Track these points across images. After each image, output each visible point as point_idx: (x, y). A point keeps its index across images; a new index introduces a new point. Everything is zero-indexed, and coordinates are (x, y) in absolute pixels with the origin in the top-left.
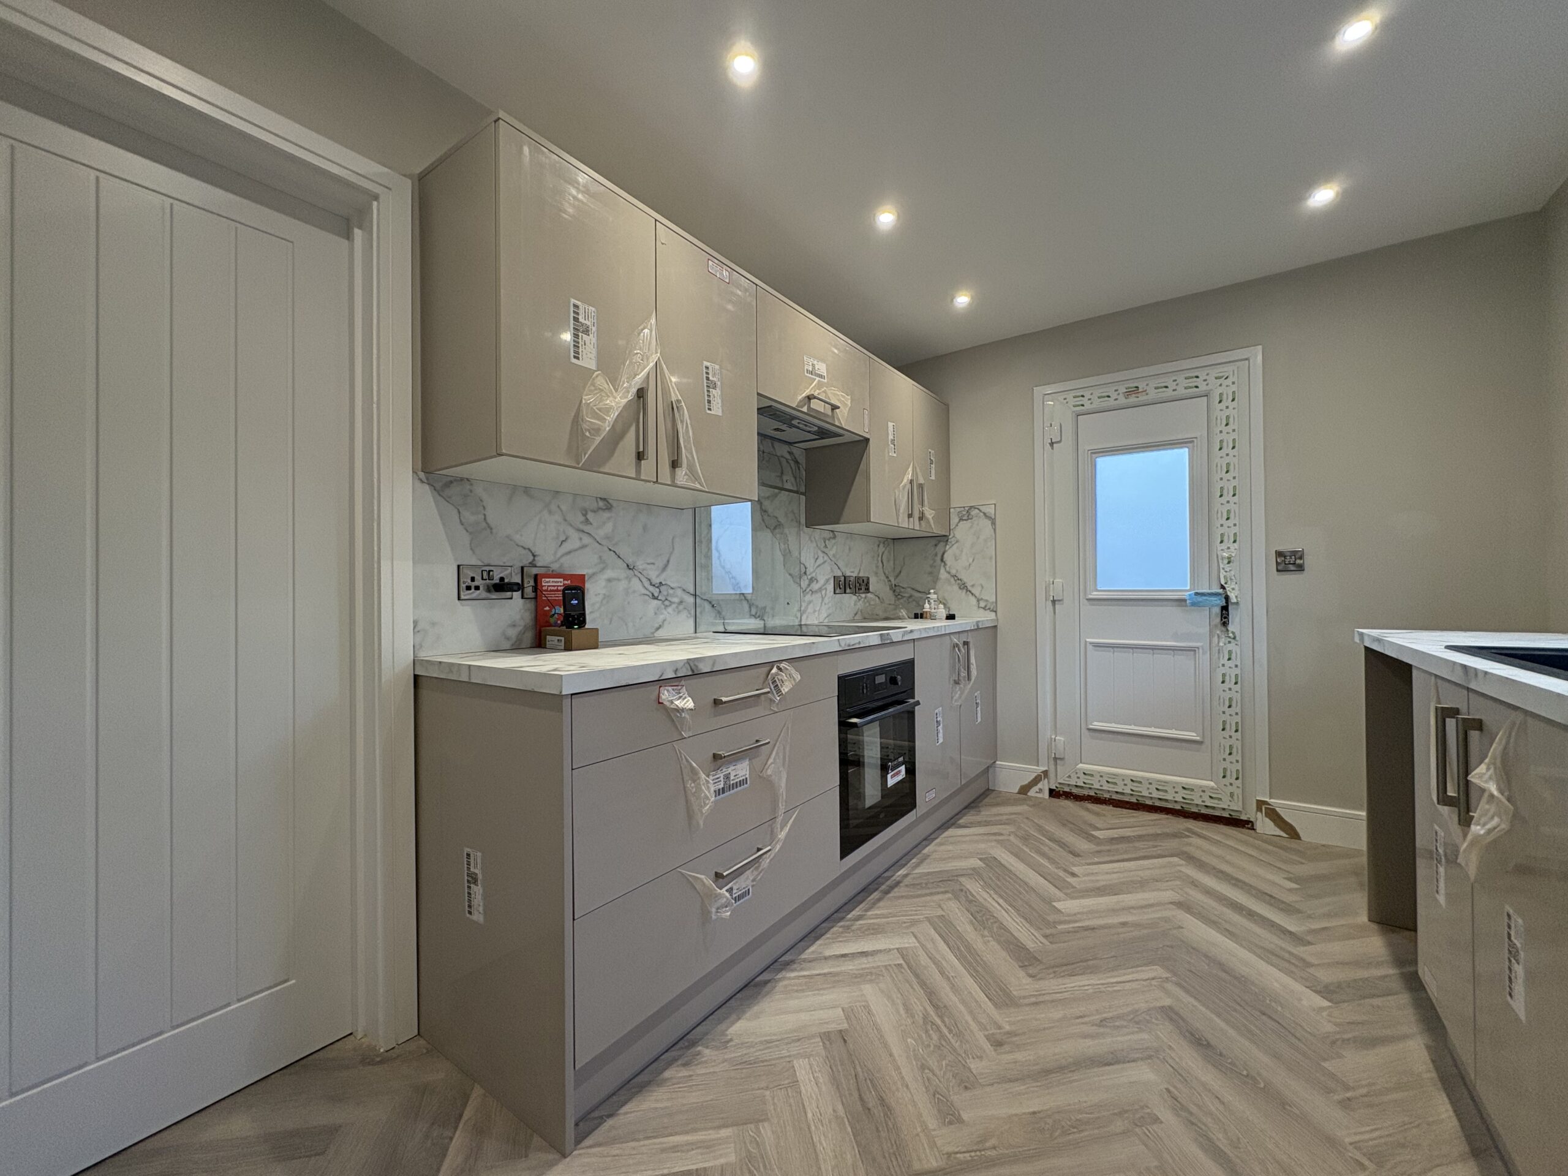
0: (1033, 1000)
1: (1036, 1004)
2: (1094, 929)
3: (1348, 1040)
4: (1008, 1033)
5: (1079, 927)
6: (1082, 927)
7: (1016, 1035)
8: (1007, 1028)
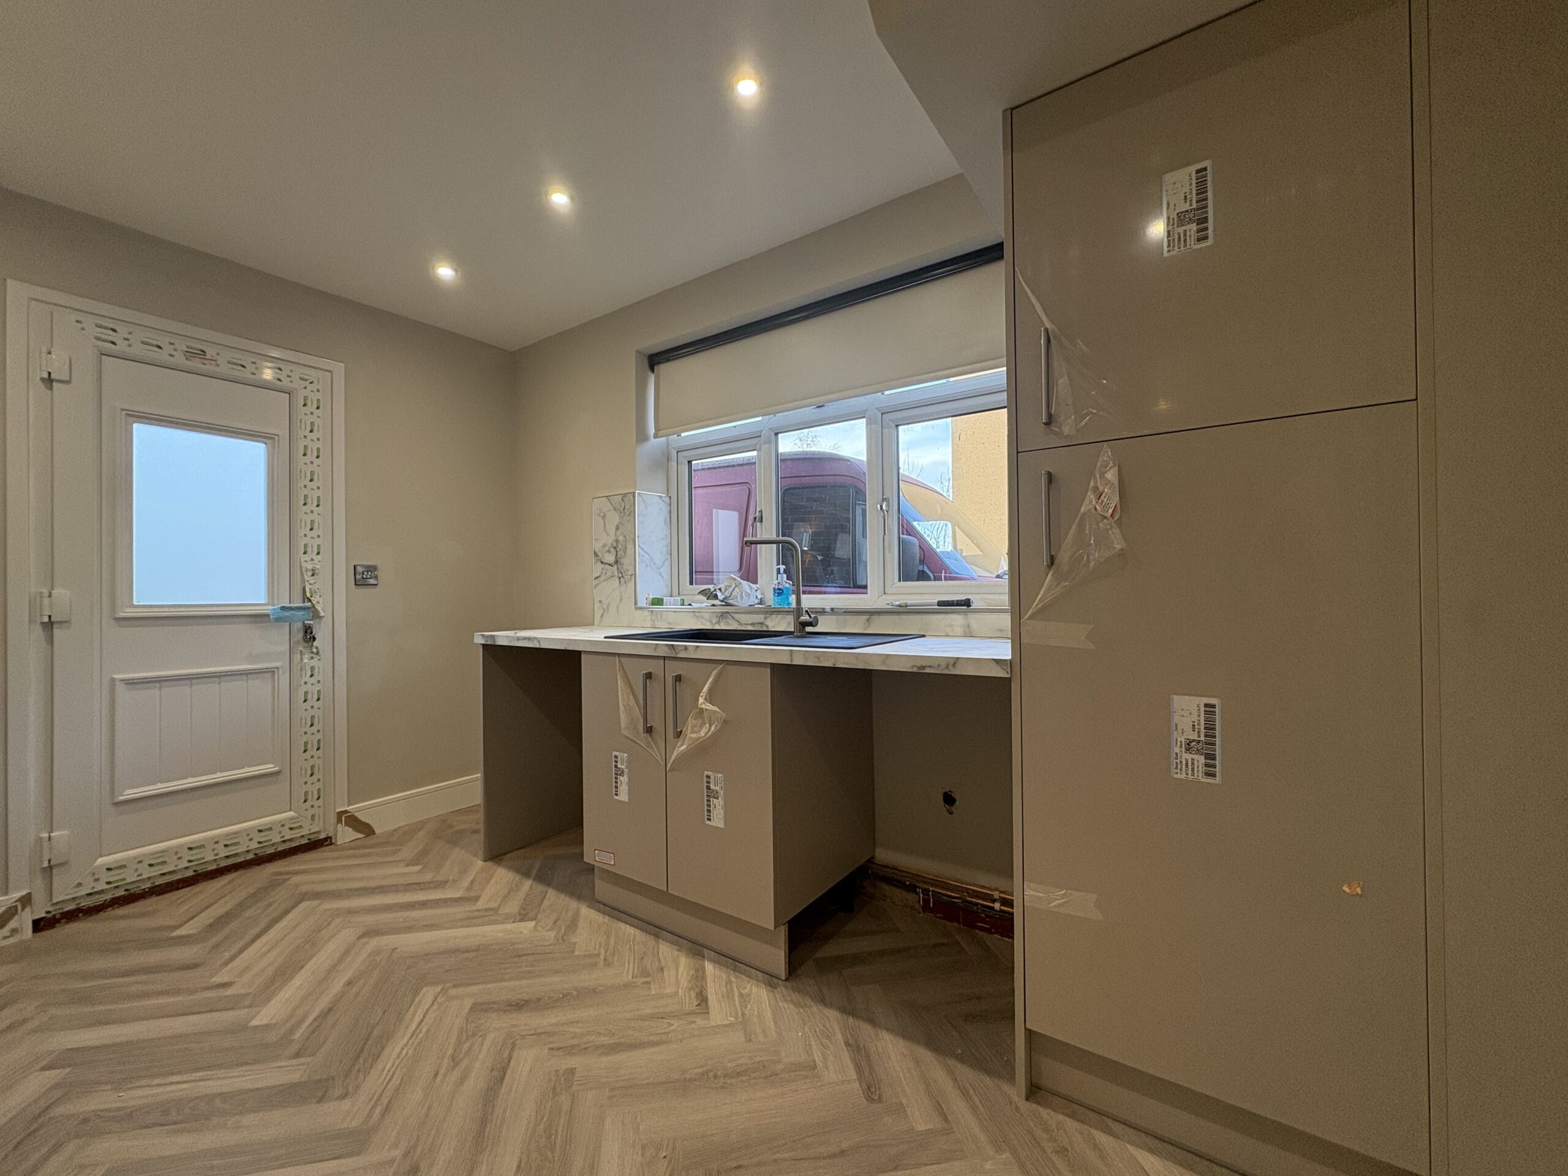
0: (378, 1110)
1: (386, 1110)
2: (330, 1010)
3: (565, 932)
4: (406, 1154)
5: (315, 1020)
6: (318, 1017)
7: (415, 1147)
8: (398, 1153)
